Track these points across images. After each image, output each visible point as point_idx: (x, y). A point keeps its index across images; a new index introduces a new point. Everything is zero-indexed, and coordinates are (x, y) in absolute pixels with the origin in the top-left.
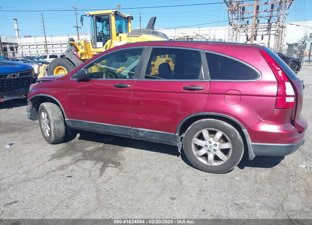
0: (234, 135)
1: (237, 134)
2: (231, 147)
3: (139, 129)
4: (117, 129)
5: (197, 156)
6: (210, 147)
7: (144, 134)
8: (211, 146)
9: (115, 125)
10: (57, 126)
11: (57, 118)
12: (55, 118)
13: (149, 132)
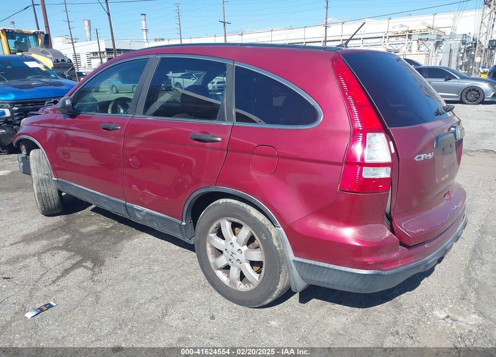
0: (265, 236)
1: (271, 235)
2: (263, 260)
3: (136, 206)
4: (109, 202)
5: (215, 268)
6: (231, 254)
7: (142, 215)
8: (233, 253)
9: (106, 196)
10: (43, 189)
11: (44, 176)
12: (40, 175)
13: (147, 213)
